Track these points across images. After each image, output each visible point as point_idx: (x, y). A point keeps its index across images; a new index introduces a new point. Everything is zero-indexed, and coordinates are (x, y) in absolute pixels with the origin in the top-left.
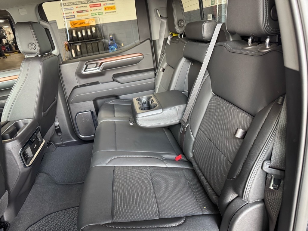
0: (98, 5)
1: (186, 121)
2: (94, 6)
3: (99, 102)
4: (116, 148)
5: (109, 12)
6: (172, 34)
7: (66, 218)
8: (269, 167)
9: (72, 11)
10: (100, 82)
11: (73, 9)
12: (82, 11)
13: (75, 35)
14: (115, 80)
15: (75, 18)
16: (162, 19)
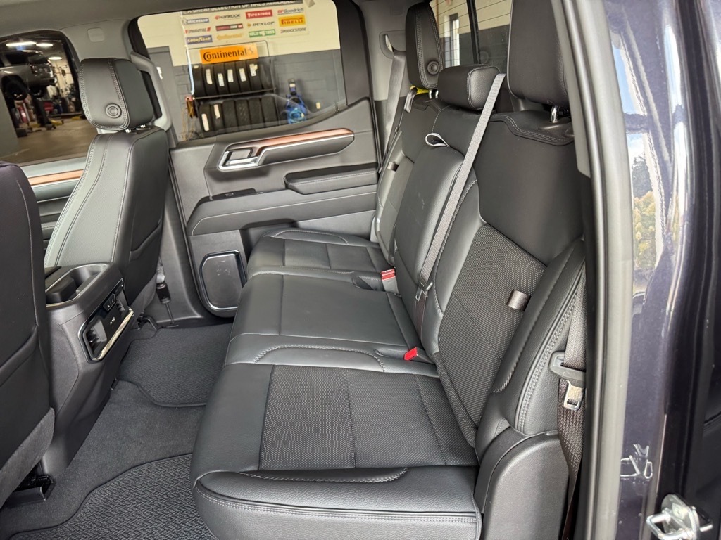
0: (266, 14)
1: (427, 278)
2: (256, 15)
3: (253, 233)
4: (280, 330)
5: (290, 30)
6: (415, 90)
7: (172, 474)
8: (562, 365)
9: (206, 26)
10: (257, 190)
11: (208, 22)
12: (230, 25)
13: (210, 81)
14: (289, 186)
15: (211, 41)
16: (395, 54)
